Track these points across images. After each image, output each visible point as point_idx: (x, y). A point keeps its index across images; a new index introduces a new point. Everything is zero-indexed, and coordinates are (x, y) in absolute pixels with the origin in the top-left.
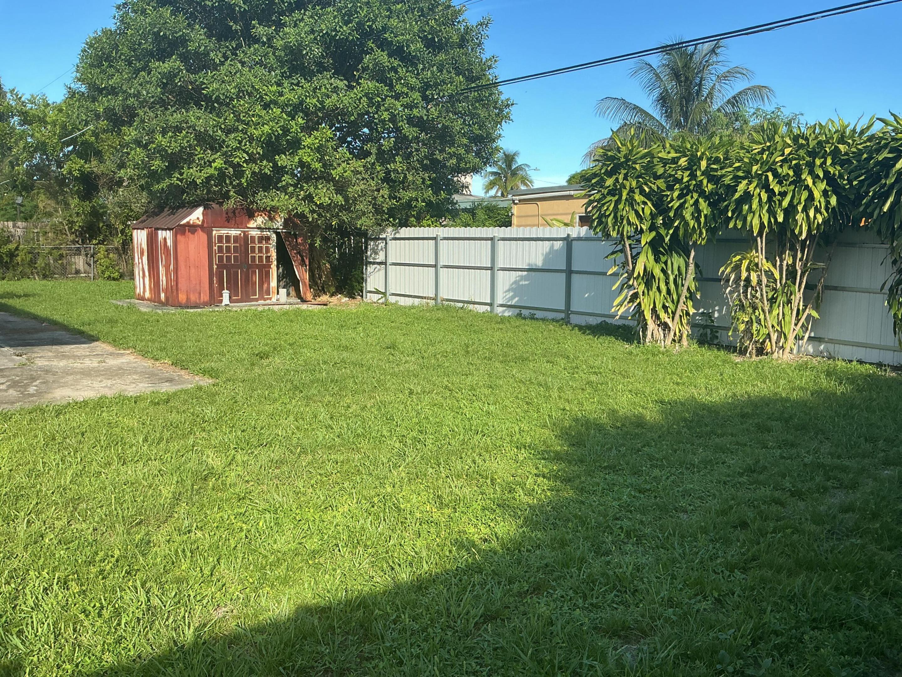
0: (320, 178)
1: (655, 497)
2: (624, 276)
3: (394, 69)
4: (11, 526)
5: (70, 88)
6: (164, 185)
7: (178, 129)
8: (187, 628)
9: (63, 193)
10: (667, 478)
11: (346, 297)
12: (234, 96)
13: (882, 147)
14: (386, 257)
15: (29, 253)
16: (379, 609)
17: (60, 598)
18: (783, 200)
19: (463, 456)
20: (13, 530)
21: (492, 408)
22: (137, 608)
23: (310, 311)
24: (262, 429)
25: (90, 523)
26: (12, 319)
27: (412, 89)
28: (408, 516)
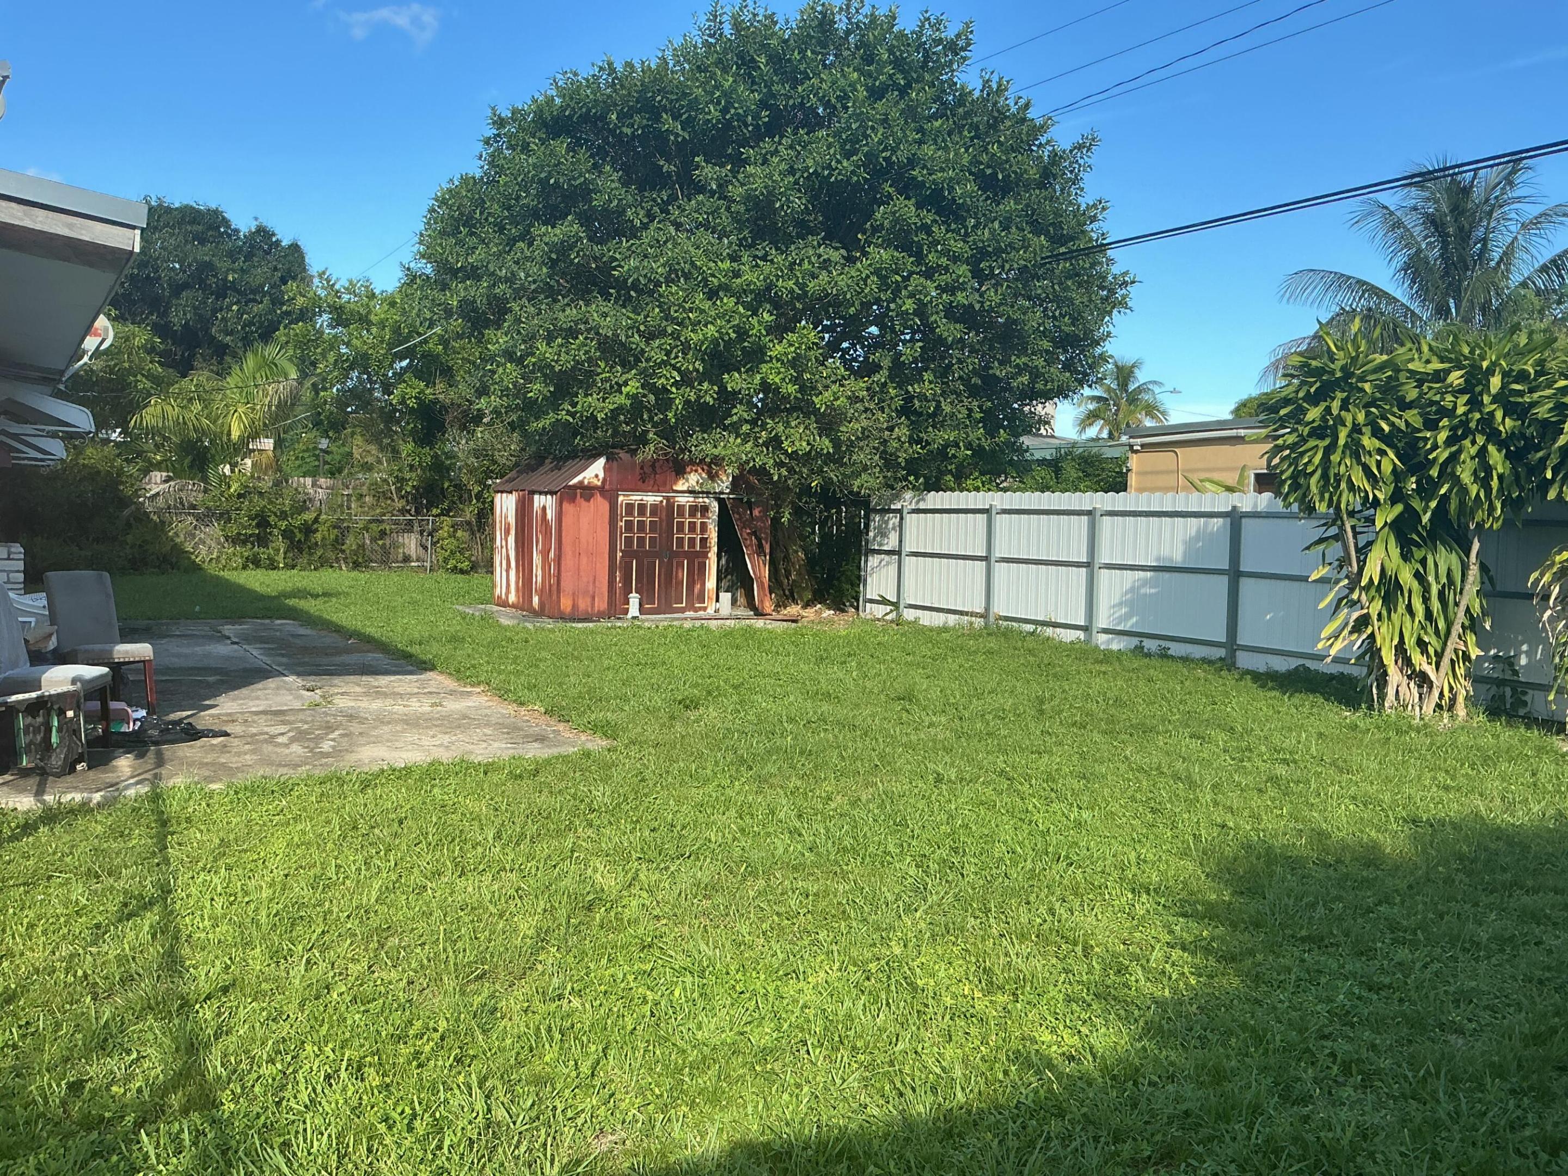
0: (794, 409)
1: (1401, 1000)
2: (1342, 584)
3: (927, 229)
4: (282, 967)
5: (408, 269)
6: (545, 422)
7: (572, 333)
8: (548, 1164)
9: (389, 433)
10: (1425, 966)
11: (829, 609)
12: (662, 280)
14: (900, 541)
15: (334, 527)
16: (876, 1165)
17: (349, 1094)
19: (1032, 898)
20: (284, 974)
21: (1086, 815)
22: (470, 1123)
23: (770, 632)
24: (684, 827)
25: (404, 971)
26: (302, 631)
27: (955, 259)
28: (930, 1002)
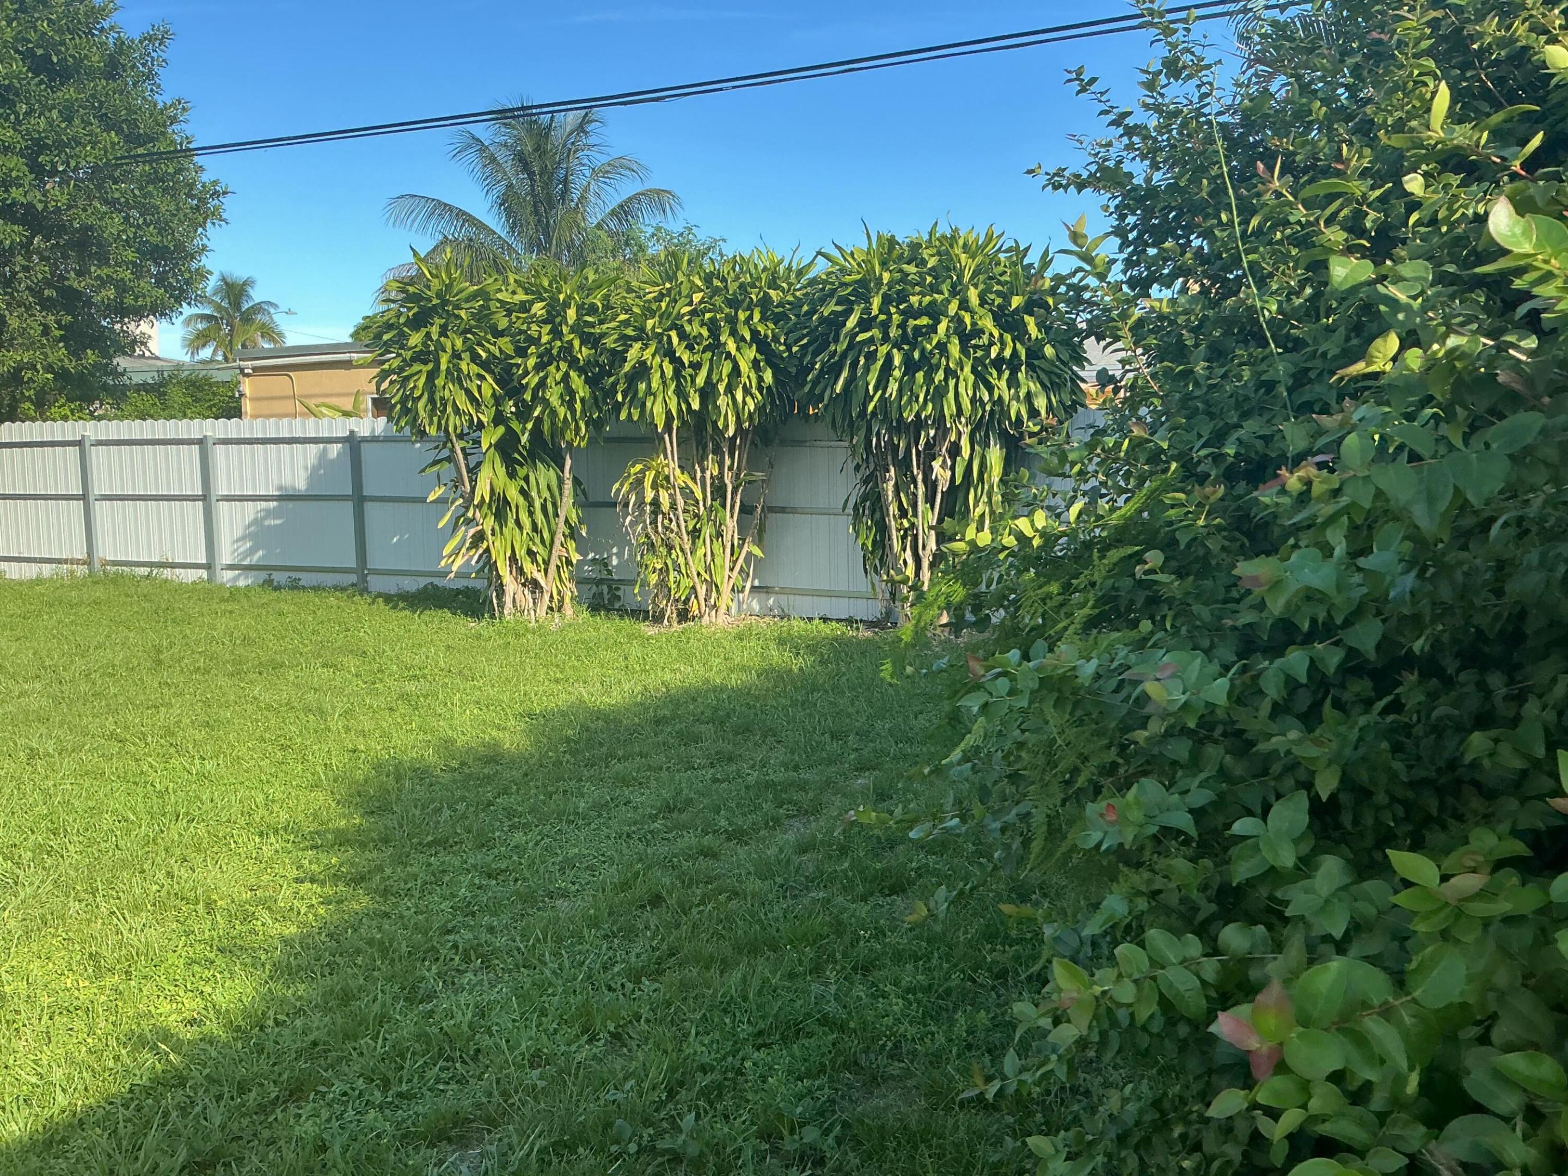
1: (516, 880)
2: (457, 503)
13: (827, 296)
18: (696, 374)
19: (147, 867)
21: (209, 765)
